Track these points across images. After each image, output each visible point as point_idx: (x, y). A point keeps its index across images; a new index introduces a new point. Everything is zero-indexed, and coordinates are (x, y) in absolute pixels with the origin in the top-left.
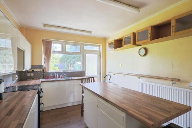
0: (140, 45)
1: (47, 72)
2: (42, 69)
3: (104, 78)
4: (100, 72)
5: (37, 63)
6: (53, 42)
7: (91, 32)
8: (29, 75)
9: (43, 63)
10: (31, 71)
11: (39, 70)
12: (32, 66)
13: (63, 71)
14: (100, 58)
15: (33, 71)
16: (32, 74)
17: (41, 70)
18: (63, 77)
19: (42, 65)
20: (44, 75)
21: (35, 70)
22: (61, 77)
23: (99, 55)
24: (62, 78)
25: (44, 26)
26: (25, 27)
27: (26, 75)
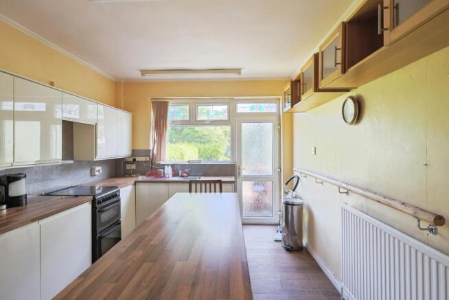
0: (348, 90)
1: (157, 162)
2: (149, 156)
3: (286, 184)
4: (280, 168)
5: (141, 146)
6: (170, 102)
7: (240, 69)
8: (128, 167)
10: (131, 159)
11: (143, 159)
12: (133, 151)
13: (189, 161)
14: (280, 132)
15: (135, 160)
16: (134, 167)
17: (148, 159)
19: (151, 148)
20: (152, 168)
21: (137, 159)
22: (180, 174)
23: (277, 123)
24: (182, 176)
25: (142, 75)
26: (123, 81)
27: (125, 167)
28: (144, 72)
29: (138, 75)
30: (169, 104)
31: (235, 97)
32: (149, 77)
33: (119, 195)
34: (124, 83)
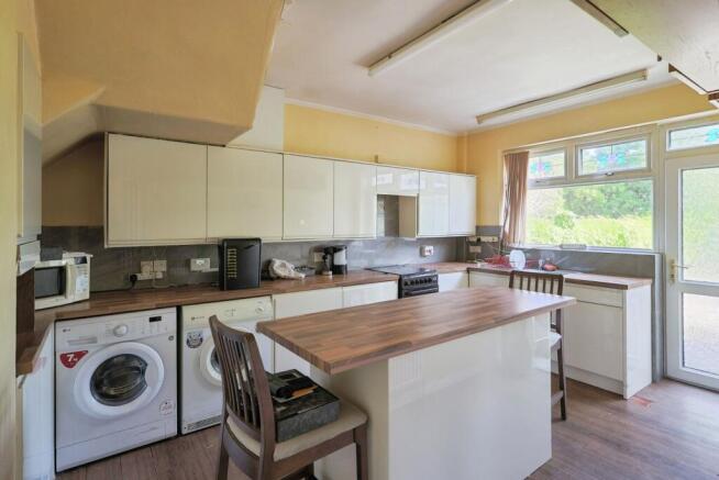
2: (498, 236)
5: (488, 222)
6: (532, 151)
7: (643, 71)
8: (473, 249)
9: (502, 220)
10: (475, 240)
11: (490, 239)
12: (477, 228)
13: (561, 246)
15: (479, 240)
16: (478, 249)
17: (496, 239)
18: (547, 266)
19: (502, 224)
21: (483, 239)
22: (541, 265)
25: (479, 122)
26: (466, 134)
27: (468, 249)
28: (480, 118)
29: (473, 123)
30: (530, 155)
31: (659, 122)
32: (488, 122)
33: (437, 281)
34: (469, 136)
